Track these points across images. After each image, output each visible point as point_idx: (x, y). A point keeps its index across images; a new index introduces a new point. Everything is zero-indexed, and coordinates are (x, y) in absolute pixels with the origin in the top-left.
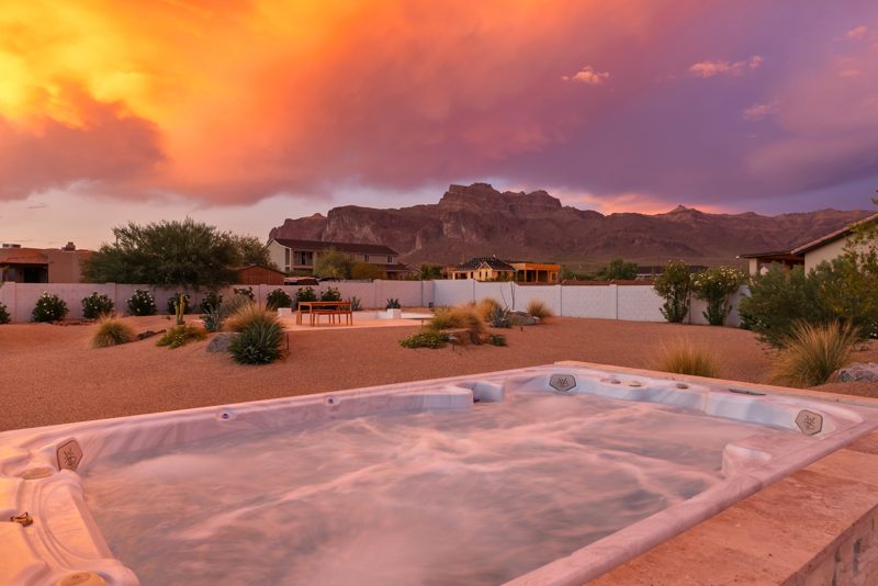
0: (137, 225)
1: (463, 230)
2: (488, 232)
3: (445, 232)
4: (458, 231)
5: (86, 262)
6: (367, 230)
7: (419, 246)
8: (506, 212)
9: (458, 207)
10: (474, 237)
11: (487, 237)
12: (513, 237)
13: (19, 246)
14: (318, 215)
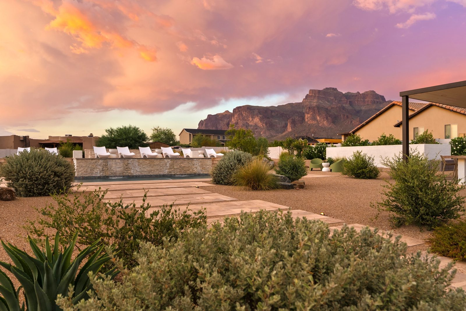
0: (113, 128)
1: (318, 118)
2: (334, 119)
3: (306, 120)
4: (314, 119)
5: (97, 141)
6: (257, 120)
7: (289, 129)
8: (347, 106)
9: (315, 104)
10: (325, 122)
11: (334, 122)
12: (351, 122)
13: (71, 135)
14: (227, 111)
